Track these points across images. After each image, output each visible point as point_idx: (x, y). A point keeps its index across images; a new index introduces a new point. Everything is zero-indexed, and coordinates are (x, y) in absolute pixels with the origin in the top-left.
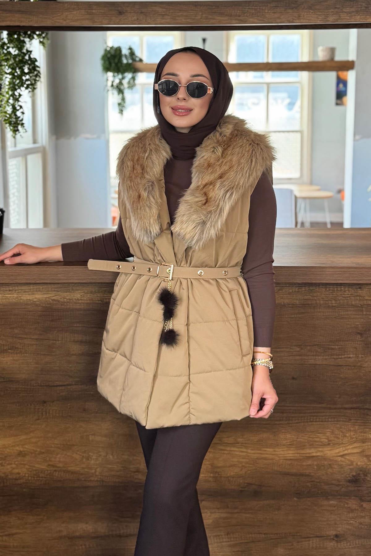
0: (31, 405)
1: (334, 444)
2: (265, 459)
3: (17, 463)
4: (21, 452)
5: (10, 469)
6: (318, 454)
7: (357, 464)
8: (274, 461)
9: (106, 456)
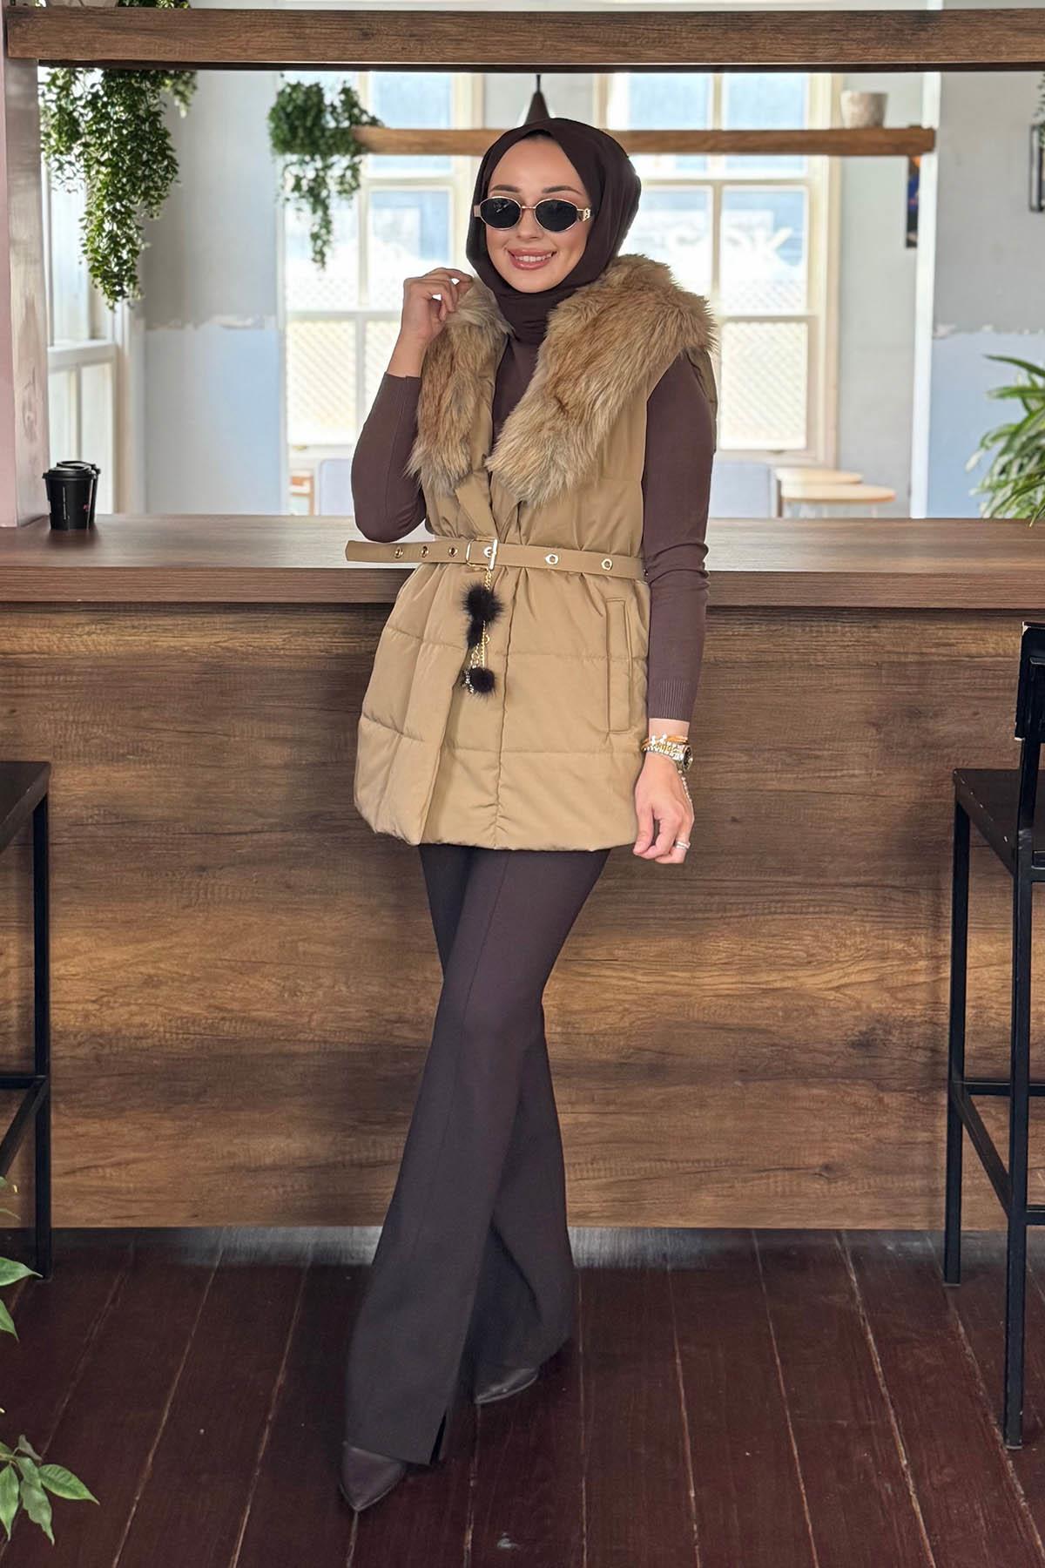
0: (174, 875)
1: (820, 963)
2: (674, 994)
3: (140, 1001)
4: (150, 976)
5: (126, 1017)
6: (785, 984)
7: (869, 1007)
8: (692, 998)
9: (334, 987)
